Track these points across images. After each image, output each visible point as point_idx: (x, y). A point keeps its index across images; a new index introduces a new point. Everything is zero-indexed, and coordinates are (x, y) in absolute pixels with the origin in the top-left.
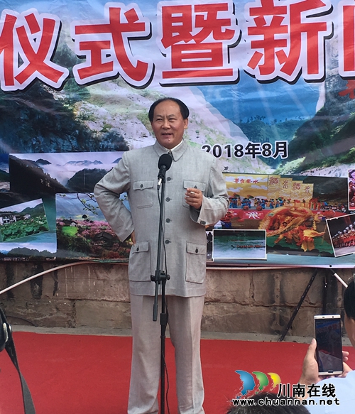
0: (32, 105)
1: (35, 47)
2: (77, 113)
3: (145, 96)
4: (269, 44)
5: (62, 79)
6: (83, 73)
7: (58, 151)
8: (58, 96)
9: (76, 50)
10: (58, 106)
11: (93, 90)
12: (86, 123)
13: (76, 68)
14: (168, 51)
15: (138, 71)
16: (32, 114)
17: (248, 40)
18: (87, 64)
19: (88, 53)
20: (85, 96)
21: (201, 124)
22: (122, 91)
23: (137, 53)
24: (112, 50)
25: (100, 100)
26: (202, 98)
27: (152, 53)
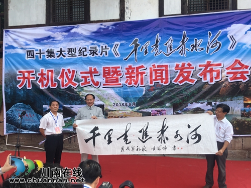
0: (69, 92)
1: (70, 77)
2: (81, 95)
3: (98, 90)
4: (131, 77)
5: (77, 86)
6: (82, 84)
7: (76, 104)
8: (75, 90)
9: (80, 78)
10: (76, 93)
11: (85, 89)
12: (83, 97)
13: (80, 83)
14: (105, 79)
15: (97, 84)
16: (69, 94)
17: (125, 76)
18: (83, 82)
19: (84, 79)
20: (83, 90)
21: (113, 98)
22: (93, 89)
23: (96, 79)
24: (90, 78)
25: (86, 91)
26: (113, 91)
27: (100, 79)
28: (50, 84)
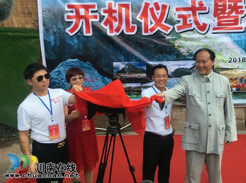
0: (156, 41)
1: (158, 17)
2: (176, 45)
3: (206, 37)
5: (170, 30)
6: (179, 28)
7: (168, 60)
8: (167, 38)
9: (176, 18)
10: (168, 42)
11: (183, 35)
12: (180, 49)
13: (176, 26)
14: (216, 19)
15: (203, 27)
16: (156, 45)
18: (181, 24)
19: (181, 20)
20: (180, 37)
21: (228, 49)
22: (196, 36)
23: (202, 19)
24: (192, 18)
25: (186, 39)
26: (229, 38)
27: (209, 20)
28: (124, 27)
